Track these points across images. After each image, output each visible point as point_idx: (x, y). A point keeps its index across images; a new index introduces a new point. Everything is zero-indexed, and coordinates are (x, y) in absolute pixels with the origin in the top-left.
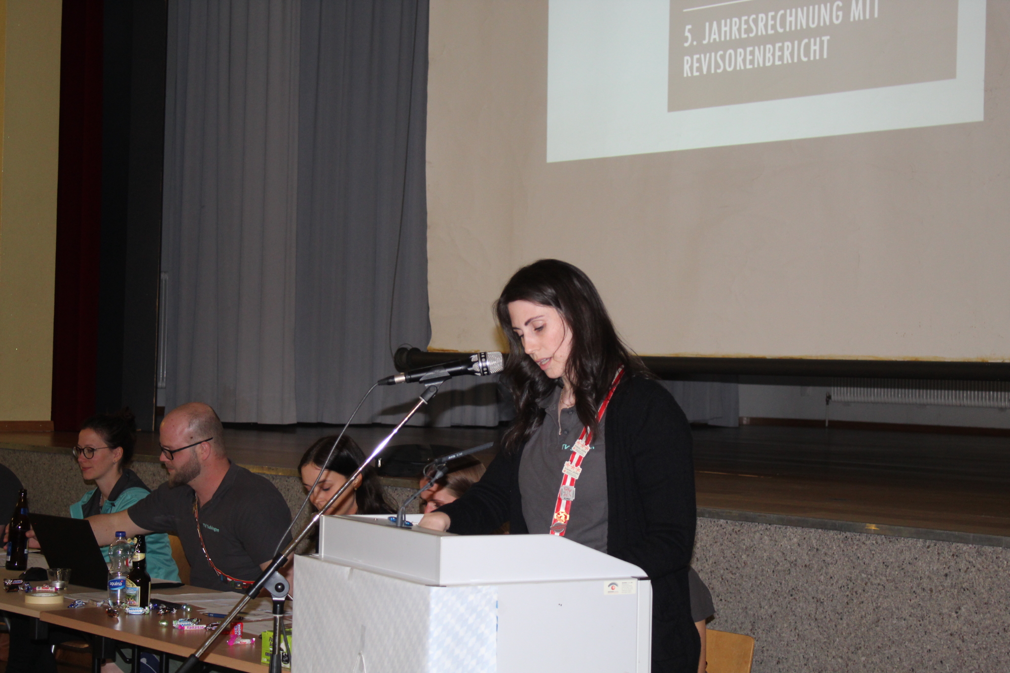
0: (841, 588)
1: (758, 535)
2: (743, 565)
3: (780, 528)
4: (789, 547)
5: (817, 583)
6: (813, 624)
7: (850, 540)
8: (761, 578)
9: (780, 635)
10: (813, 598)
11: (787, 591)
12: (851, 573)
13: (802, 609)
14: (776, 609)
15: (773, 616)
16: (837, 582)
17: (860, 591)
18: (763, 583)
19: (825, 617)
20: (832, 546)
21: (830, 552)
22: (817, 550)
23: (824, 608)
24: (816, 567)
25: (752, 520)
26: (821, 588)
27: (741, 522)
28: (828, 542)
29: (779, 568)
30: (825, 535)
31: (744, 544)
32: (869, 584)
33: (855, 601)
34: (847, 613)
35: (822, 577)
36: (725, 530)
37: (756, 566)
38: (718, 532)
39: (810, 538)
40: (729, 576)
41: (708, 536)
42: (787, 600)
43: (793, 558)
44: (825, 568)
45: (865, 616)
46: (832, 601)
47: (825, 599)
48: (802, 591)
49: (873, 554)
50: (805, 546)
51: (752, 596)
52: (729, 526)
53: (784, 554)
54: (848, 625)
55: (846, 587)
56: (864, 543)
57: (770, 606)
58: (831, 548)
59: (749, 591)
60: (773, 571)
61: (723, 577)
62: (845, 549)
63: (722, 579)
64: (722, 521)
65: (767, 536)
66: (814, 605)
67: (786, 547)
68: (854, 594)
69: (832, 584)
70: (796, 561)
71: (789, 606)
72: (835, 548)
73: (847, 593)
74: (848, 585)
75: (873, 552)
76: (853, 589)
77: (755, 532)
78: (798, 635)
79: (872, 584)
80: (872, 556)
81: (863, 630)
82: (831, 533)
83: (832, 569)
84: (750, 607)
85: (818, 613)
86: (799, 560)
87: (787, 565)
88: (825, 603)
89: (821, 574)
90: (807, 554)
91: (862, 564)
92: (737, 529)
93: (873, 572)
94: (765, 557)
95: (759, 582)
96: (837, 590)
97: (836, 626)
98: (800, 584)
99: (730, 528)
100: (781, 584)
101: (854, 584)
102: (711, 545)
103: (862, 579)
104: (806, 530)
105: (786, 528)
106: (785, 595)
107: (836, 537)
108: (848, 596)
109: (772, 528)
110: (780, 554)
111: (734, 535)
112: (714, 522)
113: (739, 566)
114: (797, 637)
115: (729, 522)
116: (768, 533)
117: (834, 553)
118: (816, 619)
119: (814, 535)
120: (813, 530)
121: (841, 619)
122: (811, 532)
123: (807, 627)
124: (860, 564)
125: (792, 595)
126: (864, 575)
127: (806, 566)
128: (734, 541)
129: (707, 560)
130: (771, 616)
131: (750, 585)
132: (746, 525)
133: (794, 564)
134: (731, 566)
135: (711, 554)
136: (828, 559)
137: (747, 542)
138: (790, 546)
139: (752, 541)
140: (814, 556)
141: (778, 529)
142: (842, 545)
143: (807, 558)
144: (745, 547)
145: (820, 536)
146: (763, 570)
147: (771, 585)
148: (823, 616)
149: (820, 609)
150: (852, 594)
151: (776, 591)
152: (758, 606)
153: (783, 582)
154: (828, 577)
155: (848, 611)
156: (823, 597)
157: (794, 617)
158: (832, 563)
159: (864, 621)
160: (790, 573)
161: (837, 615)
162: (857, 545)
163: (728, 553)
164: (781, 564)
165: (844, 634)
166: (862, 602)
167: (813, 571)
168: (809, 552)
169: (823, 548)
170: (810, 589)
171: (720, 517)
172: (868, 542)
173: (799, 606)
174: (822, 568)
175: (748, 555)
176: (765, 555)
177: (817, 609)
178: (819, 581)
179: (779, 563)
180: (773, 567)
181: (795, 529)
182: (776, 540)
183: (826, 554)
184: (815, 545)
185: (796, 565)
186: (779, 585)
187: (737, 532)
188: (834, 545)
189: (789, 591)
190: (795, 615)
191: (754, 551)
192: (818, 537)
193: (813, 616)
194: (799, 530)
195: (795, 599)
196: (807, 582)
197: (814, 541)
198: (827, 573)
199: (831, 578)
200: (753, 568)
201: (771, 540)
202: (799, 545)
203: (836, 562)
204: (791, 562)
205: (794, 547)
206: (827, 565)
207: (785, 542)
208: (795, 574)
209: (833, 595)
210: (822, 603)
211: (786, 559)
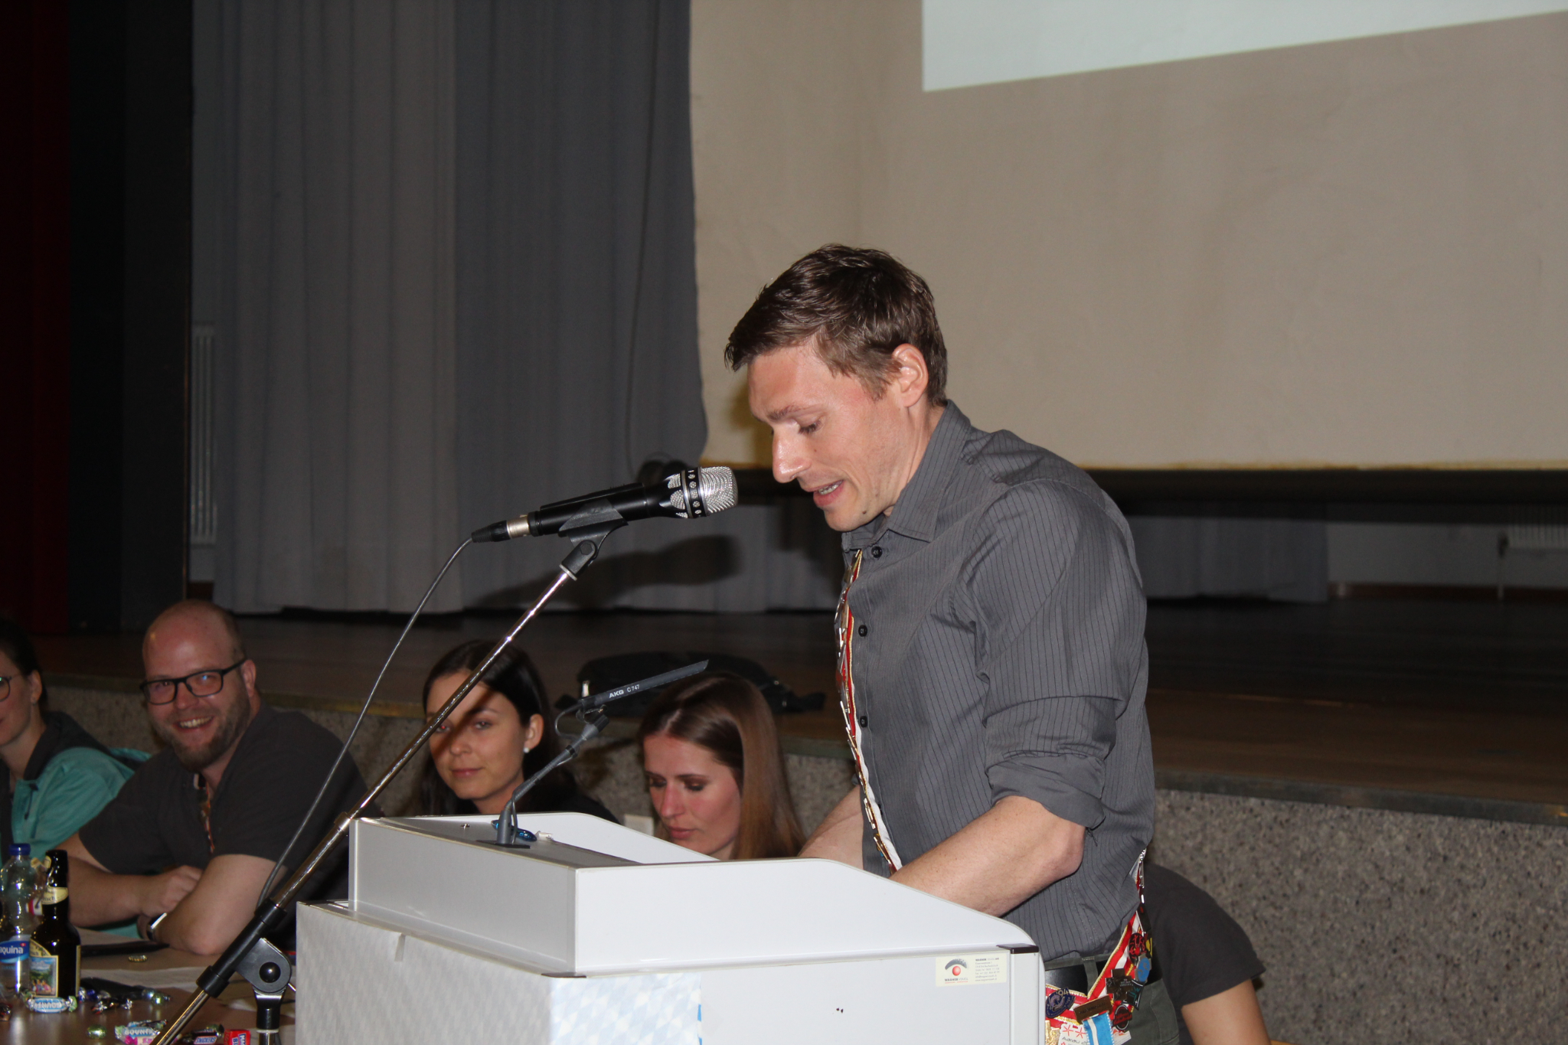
0: (1494, 935)
1: (1325, 829)
2: (1296, 889)
3: (1369, 815)
4: (1388, 853)
5: (1446, 926)
6: (1439, 1010)
7: (1511, 838)
8: (1332, 916)
9: (1372, 1032)
10: (1438, 956)
11: (1386, 943)
12: (1514, 906)
13: (1417, 978)
14: (1365, 979)
15: (1359, 994)
16: (1486, 924)
17: (1533, 942)
18: (1337, 926)
19: (1463, 995)
20: (1476, 851)
21: (1471, 864)
22: (1445, 858)
23: (1461, 978)
24: (1443, 893)
25: (1314, 798)
26: (1455, 936)
27: (1290, 803)
28: (1467, 843)
29: (1368, 895)
30: (1461, 829)
31: (1298, 848)
32: (1551, 928)
33: (1523, 962)
34: (1508, 988)
35: (1456, 915)
36: (1259, 819)
37: (1322, 893)
38: (1245, 822)
39: (1429, 835)
40: (1268, 912)
41: (1224, 831)
42: (1386, 960)
43: (1396, 876)
44: (1461, 895)
45: (1544, 994)
46: (1476, 962)
47: (1463, 958)
48: (1415, 943)
49: (1559, 868)
50: (1420, 851)
51: (1315, 952)
52: (1266, 810)
53: (1377, 866)
54: (1509, 1011)
55: (1504, 935)
56: (1539, 845)
57: (1353, 973)
58: (1474, 855)
59: (1309, 942)
60: (1357, 903)
61: (1258, 914)
62: (1502, 858)
63: (1256, 918)
64: (1253, 802)
65: (1344, 830)
66: (1440, 971)
67: (1383, 854)
68: (1521, 948)
69: (1477, 929)
70: (1402, 880)
71: (1389, 972)
72: (1480, 855)
73: (1508, 946)
74: (1508, 930)
75: (1559, 863)
76: (1518, 938)
77: (1319, 824)
78: (1410, 1032)
79: (1557, 927)
80: (1556, 871)
81: (1540, 1021)
82: (1474, 824)
83: (1475, 898)
84: (1310, 975)
85: (1448, 986)
86: (1409, 880)
87: (1385, 890)
88: (1463, 967)
89: (1454, 909)
90: (1425, 867)
91: (1537, 887)
92: (1284, 816)
93: (1560, 903)
94: (1340, 875)
95: (1329, 924)
96: (1487, 941)
97: (1485, 1013)
98: (1412, 928)
99: (1268, 816)
100: (1373, 927)
101: (1520, 927)
102: (1231, 849)
103: (1538, 918)
104: (1423, 818)
105: (1382, 815)
106: (1382, 951)
107: (1482, 832)
108: (1508, 952)
109: (1354, 815)
110: (1370, 867)
111: (1277, 830)
112: (1238, 803)
113: (1289, 892)
114: (1406, 1035)
115: (1267, 802)
116: (1345, 825)
117: (1478, 866)
118: (1445, 1000)
119: (1438, 828)
120: (1436, 819)
121: (1496, 999)
122: (1432, 823)
123: (1426, 1014)
124: (1531, 886)
125: (1395, 951)
126: (1540, 910)
127: (1422, 891)
128: (1277, 841)
129: (1224, 881)
130: (1355, 994)
131: (1311, 930)
132: (1301, 809)
133: (1399, 887)
134: (1272, 892)
135: (1232, 867)
136: (1468, 878)
137: (1304, 843)
138: (1391, 851)
139: (1313, 841)
140: (1438, 870)
141: (1364, 817)
142: (1495, 849)
143: (1424, 875)
144: (1299, 854)
145: (1450, 830)
146: (1336, 901)
147: (1352, 930)
148: (1458, 993)
149: (1453, 980)
150: (1517, 949)
151: (1363, 941)
152: (1328, 972)
153: (1378, 924)
154: (1469, 913)
155: (1510, 984)
156: (1458, 956)
157: (1400, 996)
158: (1475, 886)
159: (1542, 1004)
160: (1390, 906)
161: (1487, 991)
162: (1526, 848)
163: (1266, 866)
164: (1372, 887)
165: (1502, 1030)
166: (1538, 965)
167: (1437, 901)
168: (1429, 864)
169: (1458, 854)
170: (1432, 938)
171: (1248, 793)
172: (1548, 843)
173: (1411, 973)
174: (1456, 895)
175: (1306, 871)
176: (1341, 869)
177: (1446, 979)
178: (1450, 922)
179: (1367, 887)
180: (1357, 893)
181: (1400, 817)
182: (1361, 841)
183: (1462, 867)
184: (1440, 849)
185: (1402, 889)
186: (1369, 930)
187: (1281, 824)
188: (1479, 848)
189: (1390, 943)
190: (1402, 991)
191: (1318, 861)
192: (1446, 832)
193: (1438, 994)
194: (1408, 819)
195: (1401, 958)
196: (1425, 924)
197: (1439, 842)
198: (1465, 907)
199: (1474, 915)
200: (1316, 896)
201: (1351, 839)
202: (1408, 849)
203: (1484, 883)
204: (1393, 885)
205: (1395, 854)
206: (1466, 889)
207: (1379, 844)
208: (1400, 909)
209: (1478, 951)
210: (1456, 966)
211: (1382, 878)
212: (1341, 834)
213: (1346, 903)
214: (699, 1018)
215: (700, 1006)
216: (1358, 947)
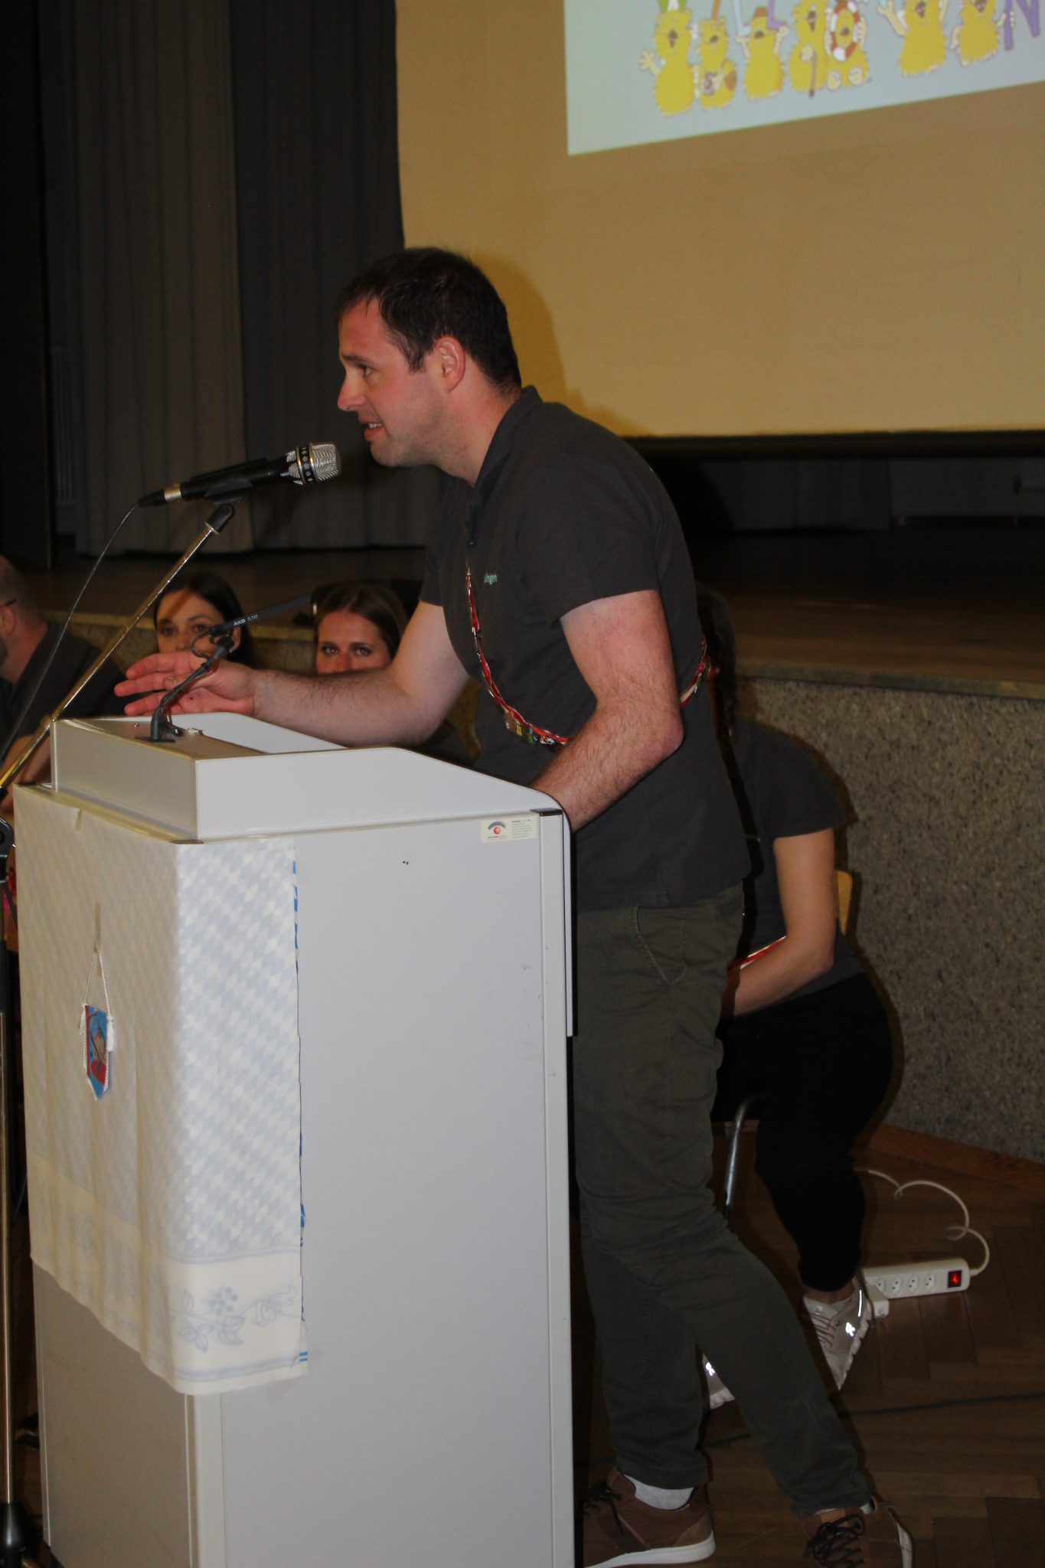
0: (964, 779)
1: (843, 703)
3: (874, 693)
4: (888, 720)
5: (929, 773)
6: (925, 834)
7: (976, 707)
8: (848, 767)
9: (878, 851)
10: (925, 795)
11: (886, 787)
12: (979, 757)
13: (908, 812)
14: (872, 813)
15: (868, 823)
16: (959, 771)
17: (992, 783)
18: (852, 774)
19: (943, 824)
20: (951, 718)
21: (947, 727)
22: (930, 723)
23: (940, 811)
24: (927, 748)
25: (834, 683)
26: (936, 780)
27: (817, 687)
28: (945, 712)
29: (875, 751)
30: (940, 703)
31: (824, 717)
32: (1005, 773)
33: (985, 799)
34: (974, 817)
36: (795, 698)
37: (841, 750)
38: (785, 699)
39: (918, 706)
41: (770, 707)
42: (886, 799)
43: (894, 737)
44: (940, 750)
45: (1000, 822)
46: (952, 799)
47: (941, 797)
48: (907, 786)
49: (1011, 729)
50: (911, 719)
52: (801, 692)
53: (880, 729)
54: (975, 834)
55: (972, 779)
56: (997, 712)
57: (863, 809)
58: (949, 721)
60: (866, 757)
62: (970, 722)
64: (791, 685)
65: (856, 704)
66: (925, 807)
67: (884, 721)
68: (984, 788)
69: (952, 775)
70: (899, 740)
71: (889, 807)
72: (954, 720)
73: (975, 787)
74: (974, 776)
75: (1011, 725)
76: (982, 781)
77: (838, 699)
78: (904, 851)
79: (1009, 772)
80: (1008, 731)
81: (997, 841)
82: (949, 698)
83: (950, 753)
85: (931, 817)
86: (904, 741)
87: (886, 748)
88: (942, 803)
89: (935, 760)
90: (915, 730)
91: (995, 743)
92: (813, 696)
93: (1011, 755)
94: (854, 737)
96: (959, 783)
97: (958, 836)
98: (905, 775)
99: (802, 695)
100: (877, 775)
101: (983, 773)
103: (995, 766)
104: (912, 695)
105: (883, 693)
106: (884, 792)
107: (956, 703)
108: (974, 791)
109: (864, 692)
110: (875, 731)
111: (809, 704)
112: (780, 687)
114: (902, 852)
115: (800, 685)
116: (858, 700)
117: (952, 728)
118: (929, 827)
119: (923, 703)
120: (922, 696)
121: (966, 826)
122: (920, 699)
123: (916, 838)
124: (991, 743)
125: (893, 793)
126: (997, 760)
127: (913, 748)
128: (808, 713)
130: (864, 824)
132: (826, 690)
133: (896, 744)
136: (945, 737)
137: (828, 714)
138: (890, 718)
139: (835, 711)
140: (924, 732)
141: (871, 695)
142: (965, 716)
143: (914, 736)
144: (824, 722)
145: (933, 702)
146: (851, 756)
147: (863, 777)
148: (938, 823)
149: (935, 812)
150: (981, 789)
151: (871, 785)
153: (881, 772)
154: (945, 764)
155: (976, 815)
156: (938, 795)
157: (896, 825)
158: (951, 744)
159: (999, 828)
160: (889, 760)
161: (959, 821)
162: (987, 715)
163: (800, 732)
164: (877, 745)
165: (970, 847)
166: (996, 801)
167: (923, 755)
168: (917, 728)
169: (937, 721)
170: (920, 782)
172: (1003, 710)
173: (904, 809)
174: (937, 750)
175: (829, 734)
176: (854, 732)
177: (930, 811)
178: (933, 770)
179: (873, 745)
180: (865, 750)
181: (897, 693)
182: (869, 711)
183: (942, 729)
184: (926, 718)
185: (898, 747)
186: (875, 776)
187: (812, 700)
188: (954, 716)
189: (890, 786)
190: (899, 821)
191: (838, 726)
192: (930, 703)
193: (924, 823)
194: (903, 695)
195: (898, 797)
196: (916, 772)
197: (924, 711)
198: (943, 758)
199: (950, 765)
200: (837, 752)
201: (862, 710)
202: (903, 716)
203: (957, 742)
204: (891, 743)
205: (894, 720)
206: (944, 745)
207: (882, 713)
208: (897, 760)
209: (953, 791)
210: (938, 803)
211: (884, 739)
212: (855, 706)
213: (858, 757)
214: (294, 871)
215: (294, 863)
216: (867, 789)
